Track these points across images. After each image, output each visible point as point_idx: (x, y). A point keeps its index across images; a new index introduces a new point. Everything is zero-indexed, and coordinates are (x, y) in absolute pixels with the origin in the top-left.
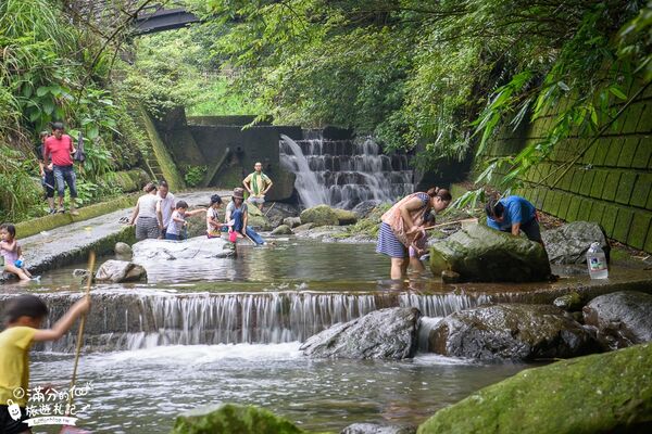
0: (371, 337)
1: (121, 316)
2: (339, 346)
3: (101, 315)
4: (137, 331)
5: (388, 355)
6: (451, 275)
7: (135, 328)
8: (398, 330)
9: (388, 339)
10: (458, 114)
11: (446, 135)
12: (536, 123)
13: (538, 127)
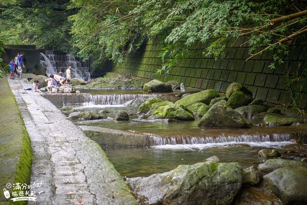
0: (139, 102)
1: (80, 99)
2: (133, 104)
6: (150, 91)
7: (83, 102)
10: (120, 49)
11: (116, 55)
12: (146, 53)
13: (147, 54)
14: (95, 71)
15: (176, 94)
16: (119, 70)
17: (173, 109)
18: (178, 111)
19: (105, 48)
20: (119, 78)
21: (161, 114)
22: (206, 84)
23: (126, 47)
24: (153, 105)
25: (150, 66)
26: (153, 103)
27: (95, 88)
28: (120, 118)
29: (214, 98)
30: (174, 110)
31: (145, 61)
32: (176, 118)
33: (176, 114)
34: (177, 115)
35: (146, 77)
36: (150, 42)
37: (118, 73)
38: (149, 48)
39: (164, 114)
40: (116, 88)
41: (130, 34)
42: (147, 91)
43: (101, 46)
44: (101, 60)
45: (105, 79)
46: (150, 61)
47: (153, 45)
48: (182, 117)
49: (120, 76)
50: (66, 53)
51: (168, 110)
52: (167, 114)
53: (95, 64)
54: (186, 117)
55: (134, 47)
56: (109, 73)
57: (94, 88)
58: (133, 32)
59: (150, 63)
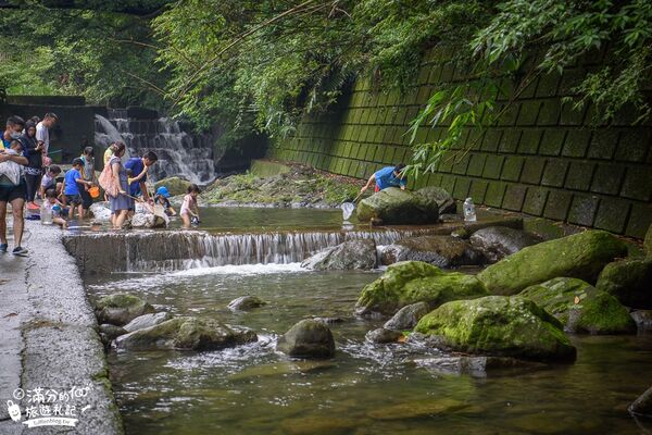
0: (350, 257)
1: (176, 248)
2: (330, 263)
3: (162, 247)
4: (188, 258)
5: (363, 267)
6: (378, 220)
7: (186, 256)
8: (366, 252)
9: (363, 257)
10: (287, 103)
11: (275, 120)
12: (352, 112)
13: (355, 116)
14: (225, 158)
15: (454, 230)
16: (283, 155)
17: (499, 319)
18: (517, 325)
19: (248, 103)
20: (284, 176)
21: (449, 332)
22: (542, 200)
23: (302, 98)
24: (409, 287)
25: (365, 147)
26: (408, 279)
27: (224, 205)
28: (302, 348)
29: (610, 259)
30: (504, 321)
31: (349, 133)
32: (513, 351)
33: (513, 336)
34: (517, 342)
35: (352, 173)
36: (363, 85)
37: (281, 162)
38: (360, 100)
39: (463, 331)
40: (277, 204)
41: (313, 65)
42: (368, 220)
43: (240, 98)
44: (239, 131)
45: (248, 178)
46: (364, 135)
47: (370, 91)
48: (532, 349)
49: (285, 169)
50: (156, 115)
51: (480, 320)
52: (475, 335)
53: (224, 139)
54: (548, 347)
55: (322, 99)
56: (258, 163)
57: (220, 205)
58: (321, 60)
59: (362, 139)
